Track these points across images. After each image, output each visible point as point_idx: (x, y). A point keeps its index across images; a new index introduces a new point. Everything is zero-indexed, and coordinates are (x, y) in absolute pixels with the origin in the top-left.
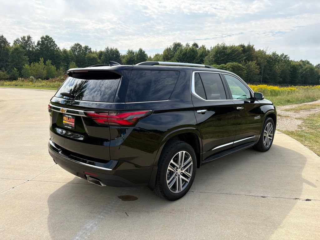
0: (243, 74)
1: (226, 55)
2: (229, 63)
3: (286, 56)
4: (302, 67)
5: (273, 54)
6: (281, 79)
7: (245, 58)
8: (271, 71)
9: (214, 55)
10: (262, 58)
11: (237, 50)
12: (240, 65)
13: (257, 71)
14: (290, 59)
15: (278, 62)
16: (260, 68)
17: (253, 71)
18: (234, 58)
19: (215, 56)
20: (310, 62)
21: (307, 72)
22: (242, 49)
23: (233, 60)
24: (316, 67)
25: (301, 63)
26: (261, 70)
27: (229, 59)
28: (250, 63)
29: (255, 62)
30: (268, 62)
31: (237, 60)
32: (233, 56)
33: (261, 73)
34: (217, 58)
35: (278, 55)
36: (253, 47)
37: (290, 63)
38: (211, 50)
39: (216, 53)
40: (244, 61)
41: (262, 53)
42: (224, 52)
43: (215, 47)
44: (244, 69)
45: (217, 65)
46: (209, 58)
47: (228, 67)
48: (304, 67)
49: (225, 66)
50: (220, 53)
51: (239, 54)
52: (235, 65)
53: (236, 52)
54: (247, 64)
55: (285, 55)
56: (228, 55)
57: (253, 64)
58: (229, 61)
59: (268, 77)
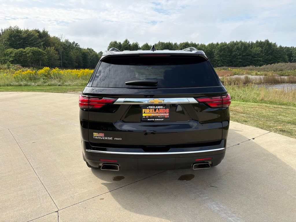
0: (45, 59)
1: (22, 39)
2: (27, 48)
3: (77, 44)
4: (89, 54)
5: (66, 41)
6: (77, 64)
7: (42, 43)
8: (67, 57)
9: (8, 38)
10: (58, 44)
11: (33, 35)
12: (39, 50)
13: (57, 56)
14: (80, 47)
15: (72, 49)
16: (59, 54)
17: (53, 56)
18: (31, 43)
19: (9, 40)
20: (94, 50)
21: (94, 58)
22: (38, 34)
23: (32, 45)
24: (98, 54)
25: (89, 51)
26: (60, 56)
27: (26, 44)
28: (49, 48)
29: (54, 48)
30: (64, 48)
31: (34, 45)
32: (30, 41)
33: (60, 58)
34: (12, 42)
35: (70, 43)
36: (47, 33)
37: (81, 50)
38: (2, 32)
39: (10, 36)
40: (42, 46)
41: (57, 39)
42: (19, 36)
43: (7, 30)
44: (45, 54)
45: (15, 50)
46: (2, 41)
47: (27, 52)
48: (91, 54)
49: (25, 50)
50: (15, 36)
51: (36, 39)
52: (36, 50)
53: (32, 37)
54: (46, 50)
55: (75, 43)
56: (24, 39)
57: (51, 49)
58: (26, 46)
59: (66, 62)
